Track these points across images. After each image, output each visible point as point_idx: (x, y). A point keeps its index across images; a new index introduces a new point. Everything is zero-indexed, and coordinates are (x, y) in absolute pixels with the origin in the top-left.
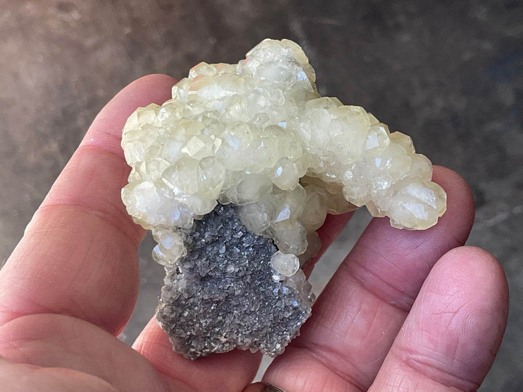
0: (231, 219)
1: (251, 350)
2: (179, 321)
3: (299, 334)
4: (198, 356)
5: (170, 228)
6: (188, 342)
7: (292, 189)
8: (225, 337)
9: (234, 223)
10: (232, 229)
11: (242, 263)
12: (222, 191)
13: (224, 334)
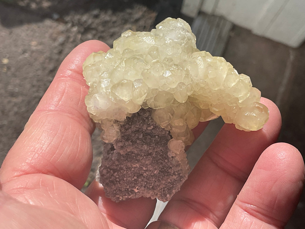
0: (147, 118)
1: (151, 197)
2: (111, 178)
3: (180, 190)
4: (120, 200)
5: (112, 121)
6: (115, 191)
7: (184, 102)
8: (137, 189)
9: (149, 120)
10: (147, 124)
11: (151, 144)
12: (144, 100)
13: (137, 187)
